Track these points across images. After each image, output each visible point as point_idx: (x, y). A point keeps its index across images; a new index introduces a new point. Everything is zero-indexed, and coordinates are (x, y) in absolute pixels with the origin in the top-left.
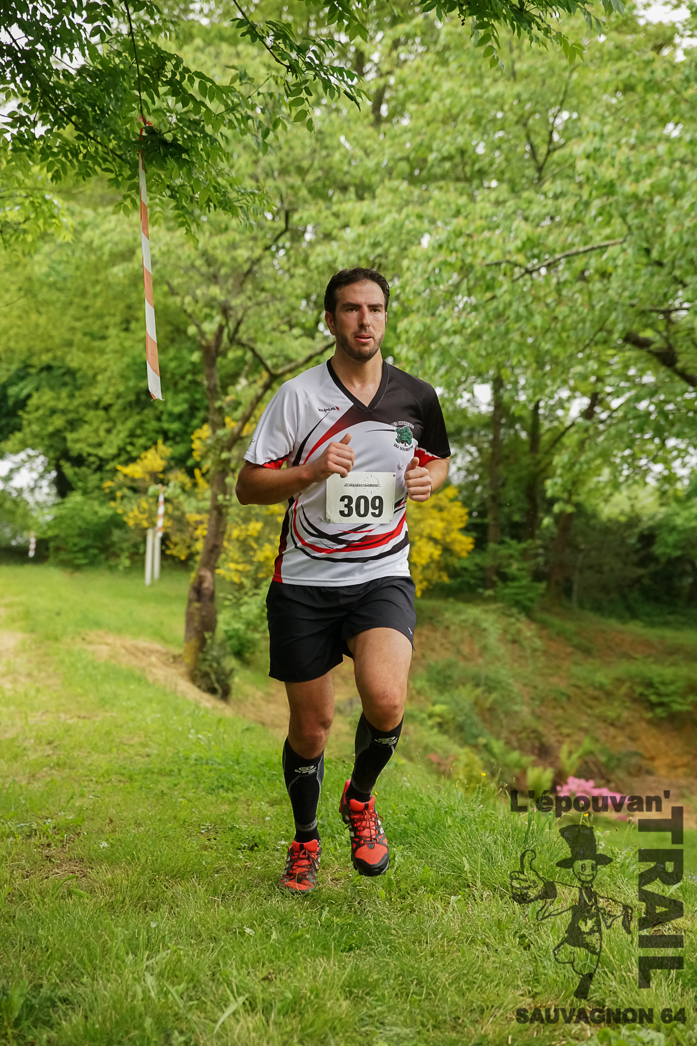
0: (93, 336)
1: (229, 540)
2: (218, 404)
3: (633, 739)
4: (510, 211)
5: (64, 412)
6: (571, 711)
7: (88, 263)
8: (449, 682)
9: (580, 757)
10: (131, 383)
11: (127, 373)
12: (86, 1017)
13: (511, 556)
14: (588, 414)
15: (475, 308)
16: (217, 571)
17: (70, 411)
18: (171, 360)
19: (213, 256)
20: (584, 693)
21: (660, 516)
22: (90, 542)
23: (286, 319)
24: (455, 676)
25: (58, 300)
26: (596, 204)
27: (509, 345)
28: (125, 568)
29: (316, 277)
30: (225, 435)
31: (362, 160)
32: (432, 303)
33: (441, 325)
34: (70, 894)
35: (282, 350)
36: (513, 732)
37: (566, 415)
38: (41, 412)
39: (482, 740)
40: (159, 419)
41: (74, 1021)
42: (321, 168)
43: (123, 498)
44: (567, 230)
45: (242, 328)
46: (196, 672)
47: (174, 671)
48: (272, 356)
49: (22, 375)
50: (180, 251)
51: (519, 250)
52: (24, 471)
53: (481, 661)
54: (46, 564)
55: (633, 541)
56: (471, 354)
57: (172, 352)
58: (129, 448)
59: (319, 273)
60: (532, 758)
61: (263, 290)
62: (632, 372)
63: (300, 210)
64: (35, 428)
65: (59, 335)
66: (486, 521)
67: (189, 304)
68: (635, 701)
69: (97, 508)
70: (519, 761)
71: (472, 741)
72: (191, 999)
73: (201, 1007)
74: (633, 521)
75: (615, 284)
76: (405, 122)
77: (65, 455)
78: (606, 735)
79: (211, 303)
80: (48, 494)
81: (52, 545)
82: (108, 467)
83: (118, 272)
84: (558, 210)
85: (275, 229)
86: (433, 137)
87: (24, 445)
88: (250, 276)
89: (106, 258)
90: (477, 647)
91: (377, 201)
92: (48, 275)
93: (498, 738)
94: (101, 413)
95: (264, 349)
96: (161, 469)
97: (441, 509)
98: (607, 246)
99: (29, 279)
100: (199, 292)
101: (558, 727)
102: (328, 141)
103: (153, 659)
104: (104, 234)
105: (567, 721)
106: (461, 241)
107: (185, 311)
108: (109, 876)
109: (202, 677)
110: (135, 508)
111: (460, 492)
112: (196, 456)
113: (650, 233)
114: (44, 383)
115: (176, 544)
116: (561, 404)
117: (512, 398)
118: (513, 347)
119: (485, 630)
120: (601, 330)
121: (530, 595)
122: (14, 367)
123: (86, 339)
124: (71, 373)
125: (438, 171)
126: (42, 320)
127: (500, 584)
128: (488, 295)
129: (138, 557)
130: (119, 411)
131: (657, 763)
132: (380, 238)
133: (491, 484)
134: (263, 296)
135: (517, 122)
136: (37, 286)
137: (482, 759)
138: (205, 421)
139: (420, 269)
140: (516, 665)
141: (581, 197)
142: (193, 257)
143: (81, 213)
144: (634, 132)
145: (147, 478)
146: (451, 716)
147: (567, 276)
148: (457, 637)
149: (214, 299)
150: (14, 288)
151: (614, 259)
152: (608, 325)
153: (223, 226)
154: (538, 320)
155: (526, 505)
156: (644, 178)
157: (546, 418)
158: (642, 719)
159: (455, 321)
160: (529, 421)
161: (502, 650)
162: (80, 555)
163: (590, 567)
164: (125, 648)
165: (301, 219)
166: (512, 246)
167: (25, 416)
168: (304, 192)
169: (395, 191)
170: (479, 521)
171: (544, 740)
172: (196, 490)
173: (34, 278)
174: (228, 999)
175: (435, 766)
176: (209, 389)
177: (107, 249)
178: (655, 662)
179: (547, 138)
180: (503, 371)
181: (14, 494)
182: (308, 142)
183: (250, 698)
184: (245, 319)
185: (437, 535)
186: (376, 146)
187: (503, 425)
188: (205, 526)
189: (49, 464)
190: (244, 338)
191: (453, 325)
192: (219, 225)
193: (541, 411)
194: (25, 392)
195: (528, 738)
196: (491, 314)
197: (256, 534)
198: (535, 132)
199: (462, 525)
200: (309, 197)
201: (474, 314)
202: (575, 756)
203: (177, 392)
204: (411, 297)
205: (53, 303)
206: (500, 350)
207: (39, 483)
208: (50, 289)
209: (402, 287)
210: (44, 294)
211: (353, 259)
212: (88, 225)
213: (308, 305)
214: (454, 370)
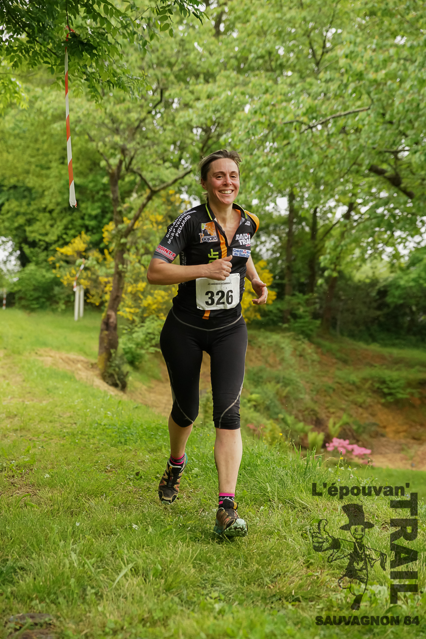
0: (42, 167)
1: (126, 294)
2: (119, 209)
3: (373, 415)
4: (299, 90)
5: (24, 214)
6: (335, 398)
7: (39, 122)
8: (261, 380)
9: (341, 426)
12: (35, 579)
13: (299, 304)
14: (347, 216)
15: (277, 150)
16: (119, 313)
17: (28, 214)
18: (90, 182)
19: (116, 117)
20: (343, 387)
21: (390, 279)
22: (40, 294)
23: (161, 157)
24: (265, 377)
25: (20, 145)
26: (352, 86)
27: (298, 173)
28: (62, 310)
29: (179, 130)
30: (123, 228)
31: (207, 58)
32: (251, 147)
33: (256, 160)
34: (26, 506)
35: (158, 176)
36: (300, 411)
37: (333, 217)
38: (9, 215)
39: (281, 416)
40: (83, 218)
41: (27, 581)
42: (183, 63)
43: (60, 267)
44: (333, 102)
45: (134, 162)
46: (106, 374)
47: (92, 373)
48: (153, 179)
50: (95, 114)
51: (304, 114)
53: (280, 367)
54: (14, 307)
55: (374, 294)
56: (275, 179)
57: (91, 177)
58: (64, 236)
59: (182, 129)
60: (312, 427)
61: (147, 138)
62: (374, 190)
63: (170, 89)
64: (7, 224)
65: (21, 166)
66: (284, 282)
67: (101, 147)
68: (374, 392)
69: (45, 273)
70: (303, 428)
71: (275, 417)
72: (99, 568)
73: (105, 572)
74: (374, 282)
75: (363, 135)
76: (235, 35)
77: (25, 240)
78: (357, 413)
79: (114, 146)
80: (15, 265)
81: (17, 296)
82: (51, 248)
83: (57, 127)
84: (328, 89)
85: (154, 101)
86: (252, 44)
88: (139, 130)
89: (49, 118)
90: (278, 359)
91: (217, 84)
92: (14, 129)
93: (290, 414)
94: (47, 215)
95: (147, 175)
96: (83, 250)
98: (358, 112)
100: (107, 139)
101: (327, 408)
102: (187, 46)
103: (79, 366)
104: (48, 103)
105: (333, 404)
106: (268, 108)
107: (99, 151)
108: (50, 495)
109: (109, 377)
110: (68, 273)
111: (268, 264)
112: (106, 241)
113: (385, 103)
114: (12, 196)
115: (93, 296)
116: (330, 210)
117: (300, 206)
118: (300, 174)
119: (283, 348)
120: (354, 164)
121: (311, 327)
123: (38, 169)
124: (29, 190)
125: (254, 64)
126: (10, 157)
127: (292, 320)
128: (285, 142)
129: (70, 303)
130: (58, 214)
131: (387, 430)
132: (219, 107)
133: (287, 259)
134: (146, 142)
135: (304, 35)
136: (7, 136)
137: (281, 427)
138: (111, 220)
139: (243, 126)
140: (302, 370)
141: (342, 81)
142: (103, 118)
143: (33, 90)
144: (375, 41)
145: (75, 255)
146: (262, 401)
147: (333, 130)
148: (266, 353)
149: (116, 144)
151: (363, 120)
152: (359, 161)
153: (122, 98)
154: (316, 157)
155: (308, 272)
156: (381, 69)
157: (321, 218)
158: (379, 403)
159: (265, 158)
160: (311, 220)
161: (293, 361)
162: (34, 302)
163: (348, 310)
164: (62, 359)
165: (170, 95)
166: (300, 112)
168: (172, 78)
169: (228, 77)
170: (279, 281)
171: (319, 416)
172: (106, 262)
173: (5, 131)
174: (121, 568)
175: (252, 431)
176: (113, 200)
177: (50, 113)
178: (387, 368)
179: (322, 45)
180: (294, 189)
182: (174, 46)
183: (139, 390)
184: (136, 156)
186: (216, 49)
187: (295, 223)
188: (111, 284)
189: (15, 246)
190: (135, 168)
191: (263, 161)
192: (120, 98)
193: (318, 214)
195: (309, 414)
196: (287, 154)
197: (142, 290)
198: (315, 41)
199: (269, 284)
200: (175, 81)
201: (276, 154)
202: (337, 426)
203: (93, 202)
204: (238, 143)
205: (17, 147)
206: (292, 176)
207: (9, 258)
208: (15, 138)
209: (233, 137)
210: (11, 141)
211: (202, 119)
212: (38, 97)
213: (175, 148)
214: (264, 188)
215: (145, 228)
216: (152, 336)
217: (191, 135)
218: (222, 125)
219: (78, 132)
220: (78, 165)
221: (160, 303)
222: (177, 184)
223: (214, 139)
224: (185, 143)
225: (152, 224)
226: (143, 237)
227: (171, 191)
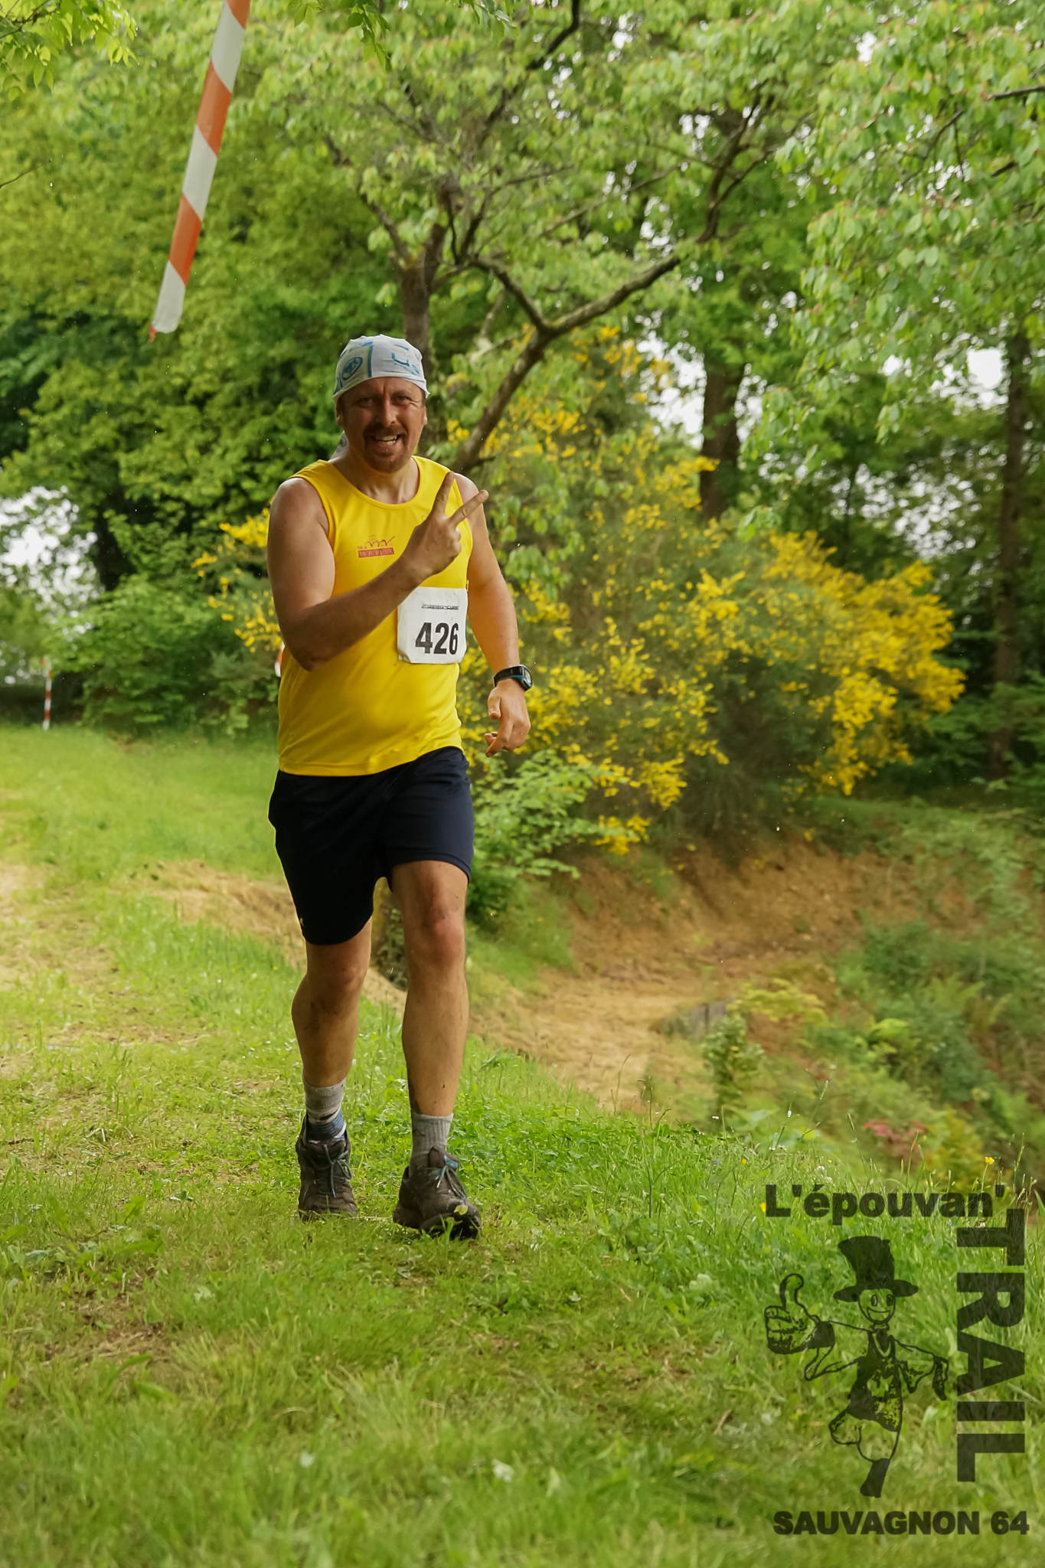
5: (113, 410)
7: (162, 101)
8: (912, 971)
10: (250, 351)
11: (242, 329)
15: (972, 189)
17: (128, 409)
18: (334, 300)
19: (422, 80)
22: (165, 679)
23: (573, 214)
24: (924, 960)
25: (101, 179)
28: (238, 731)
29: (636, 125)
32: (880, 178)
34: (135, 1393)
35: (564, 280)
38: (65, 410)
39: (980, 1094)
40: (308, 424)
43: (231, 589)
45: (482, 232)
46: (385, 948)
48: (545, 290)
49: (26, 336)
50: (352, 72)
52: (30, 532)
53: (977, 928)
54: (79, 724)
56: (964, 286)
57: (334, 286)
58: (247, 484)
59: (644, 118)
61: (525, 152)
64: (55, 443)
65: (104, 249)
66: (991, 635)
67: (373, 186)
69: (181, 609)
71: (961, 1096)
77: (116, 498)
79: (415, 181)
80: (80, 581)
81: (88, 685)
82: (203, 523)
85: (554, 25)
87: (31, 477)
88: (500, 124)
90: (970, 899)
92: (80, 126)
93: (1013, 1090)
94: (189, 411)
95: (526, 277)
97: (895, 612)
99: (41, 135)
100: (392, 158)
104: (196, 40)
106: (941, 48)
107: (364, 198)
108: (216, 1358)
110: (258, 610)
111: (936, 574)
114: (72, 350)
119: (987, 862)
122: (9, 319)
124: (129, 328)
126: (68, 222)
127: (1019, 767)
128: (999, 162)
130: (226, 407)
132: (772, 45)
133: (998, 557)
134: (526, 163)
136: (56, 151)
137: (979, 1132)
139: (855, 108)
142: (379, 85)
146: (917, 1041)
148: (931, 876)
149: (424, 172)
150: (9, 154)
153: (443, 19)
159: (929, 217)
161: (1023, 906)
162: (147, 706)
164: (240, 896)
167: (34, 419)
170: (975, 634)
173: (49, 133)
175: (880, 1144)
180: (1028, 322)
181: (12, 580)
183: (497, 1001)
184: (489, 214)
185: (888, 664)
187: (1029, 432)
189: (81, 514)
190: (486, 254)
191: (923, 226)
194: (33, 370)
196: (1005, 200)
199: (940, 644)
201: (968, 202)
204: (836, 167)
205: (91, 187)
206: (1022, 279)
207: (60, 559)
208: (84, 156)
209: (819, 148)
210: (71, 166)
211: (715, 87)
212: (163, 21)
213: (618, 182)
214: (926, 318)
215: (517, 454)
216: (543, 822)
217: (675, 141)
218: (782, 106)
219: (293, 135)
220: (294, 244)
221: (570, 708)
222: (626, 306)
223: (755, 153)
224: (655, 167)
225: (542, 442)
226: (510, 484)
227: (607, 328)
